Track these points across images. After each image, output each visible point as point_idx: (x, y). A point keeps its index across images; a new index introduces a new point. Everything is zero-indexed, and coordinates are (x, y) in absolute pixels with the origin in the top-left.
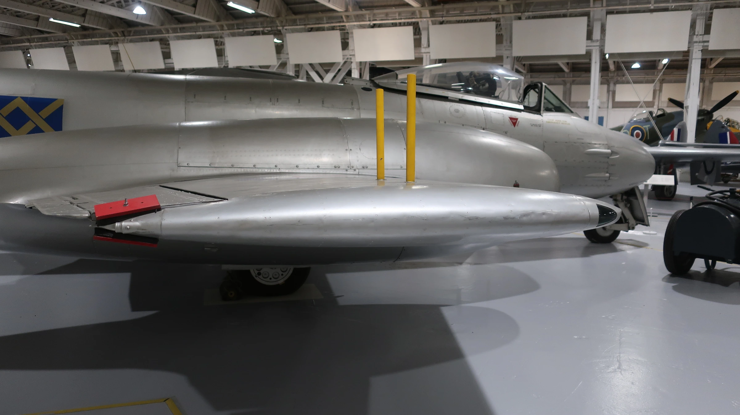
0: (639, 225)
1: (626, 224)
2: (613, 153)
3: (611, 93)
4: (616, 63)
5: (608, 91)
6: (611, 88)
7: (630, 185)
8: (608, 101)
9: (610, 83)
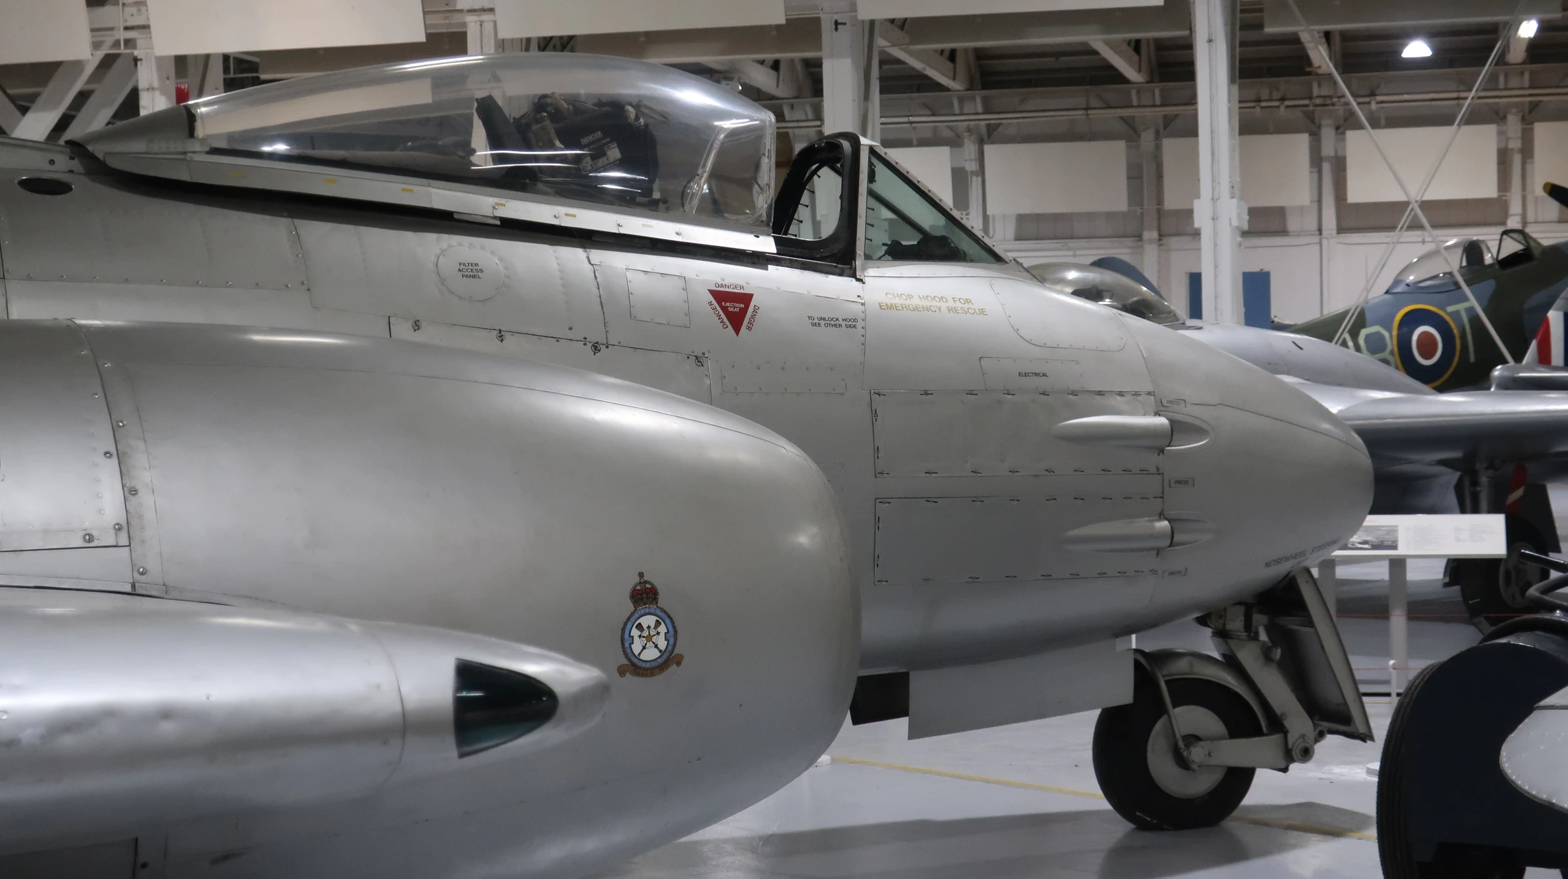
0: (1331, 739)
1: (1276, 738)
2: (1178, 428)
3: (1326, 167)
4: (1337, 41)
5: (1316, 160)
6: (1328, 149)
7: (1267, 565)
8: (1320, 201)
9: (1319, 127)
